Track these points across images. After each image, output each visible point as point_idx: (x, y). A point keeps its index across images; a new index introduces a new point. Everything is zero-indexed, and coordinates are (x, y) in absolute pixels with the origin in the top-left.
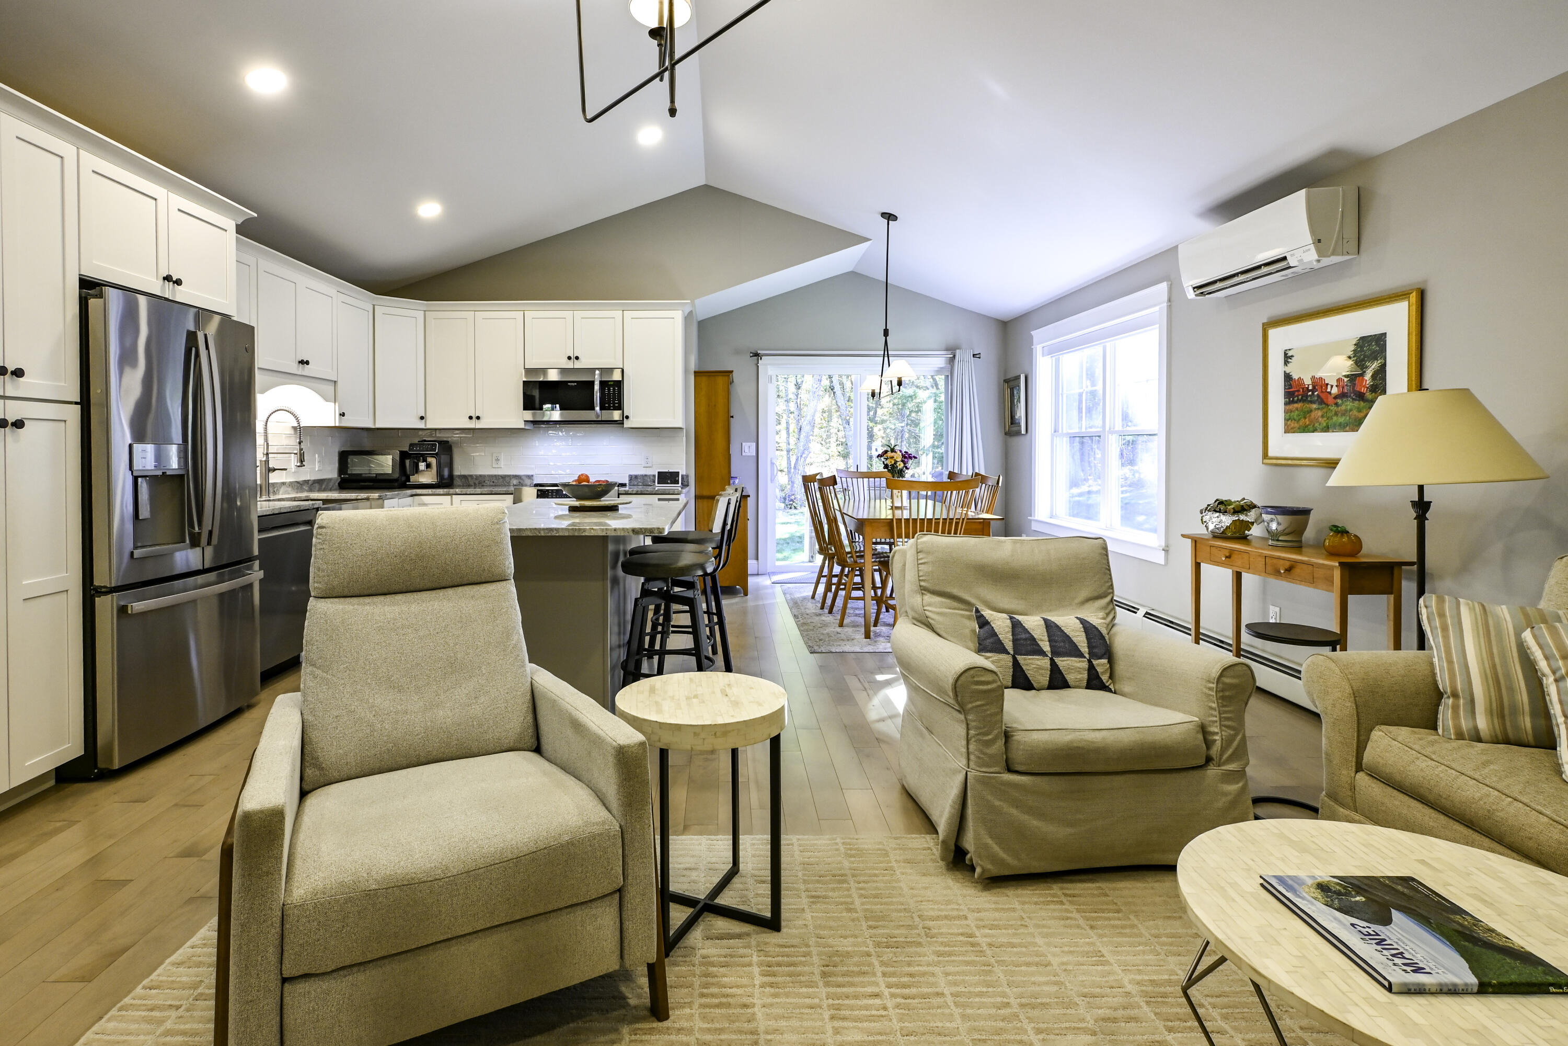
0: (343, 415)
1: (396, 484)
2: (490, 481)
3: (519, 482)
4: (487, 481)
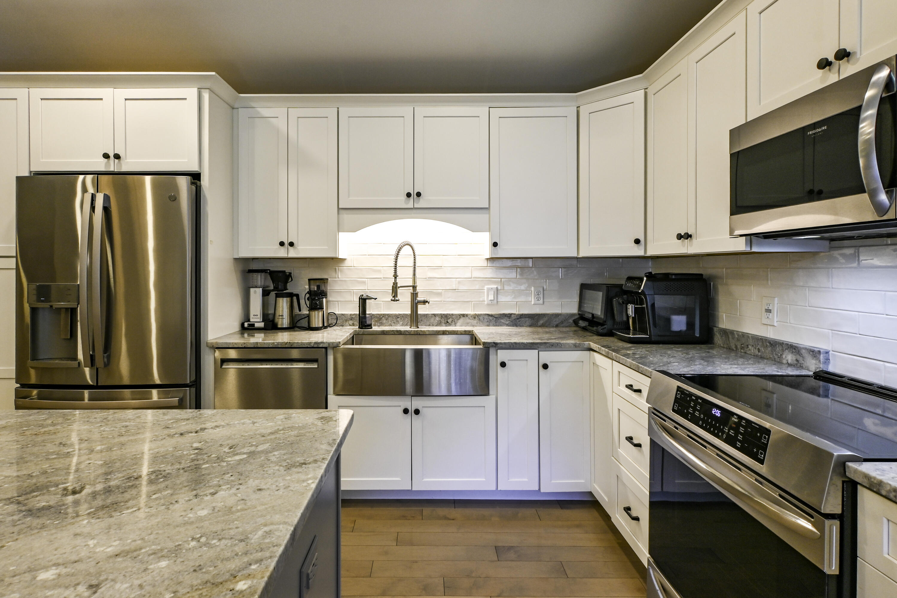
0: (495, 244)
1: (600, 329)
2: (755, 349)
3: (797, 360)
4: (750, 347)
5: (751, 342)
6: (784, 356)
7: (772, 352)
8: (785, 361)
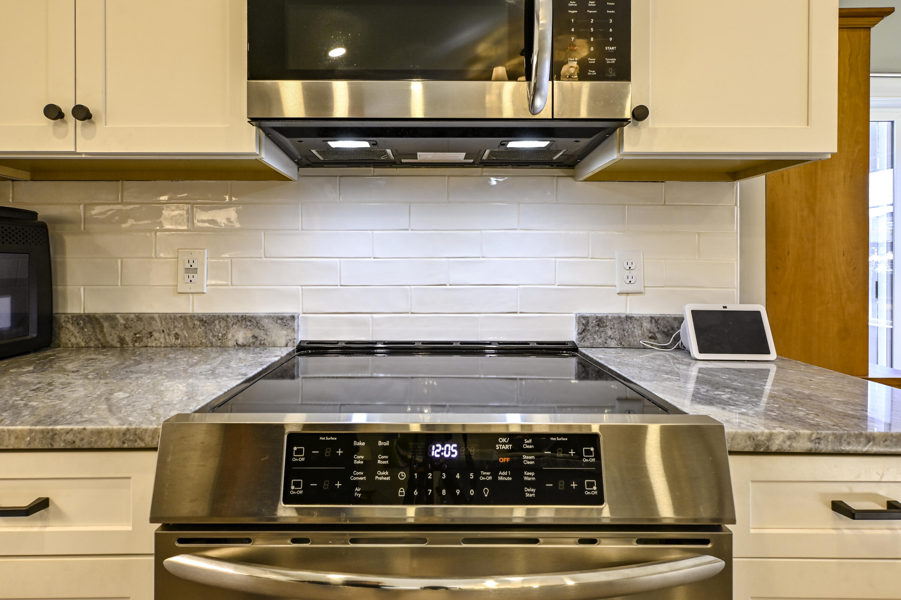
2: (169, 335)
3: (254, 337)
4: (156, 335)
5: (158, 325)
6: (230, 336)
7: (206, 333)
8: (231, 343)
